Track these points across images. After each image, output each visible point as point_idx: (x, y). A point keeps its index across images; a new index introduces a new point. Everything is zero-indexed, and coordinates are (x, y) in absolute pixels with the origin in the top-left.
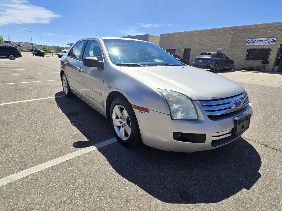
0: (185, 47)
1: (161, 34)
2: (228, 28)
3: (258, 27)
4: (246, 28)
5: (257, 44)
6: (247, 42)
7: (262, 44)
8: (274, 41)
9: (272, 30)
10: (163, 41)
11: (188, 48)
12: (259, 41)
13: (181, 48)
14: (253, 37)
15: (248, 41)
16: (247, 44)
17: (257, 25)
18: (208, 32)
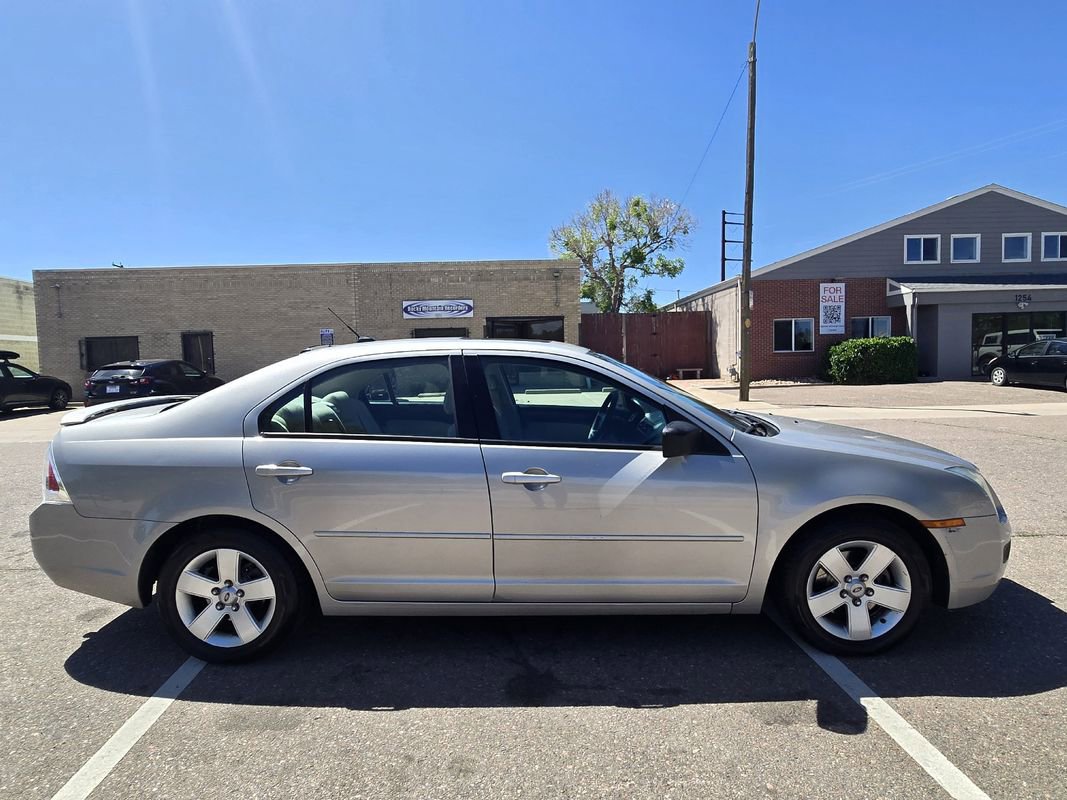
0: (186, 327)
1: (37, 273)
2: (340, 267)
3: (425, 269)
4: (392, 270)
5: (433, 315)
6: (406, 310)
7: (445, 315)
8: (470, 309)
9: (458, 281)
10: (59, 301)
11: (198, 327)
12: (436, 309)
13: (169, 331)
14: (416, 297)
15: (406, 308)
16: (406, 316)
17: (419, 265)
18: (271, 275)
